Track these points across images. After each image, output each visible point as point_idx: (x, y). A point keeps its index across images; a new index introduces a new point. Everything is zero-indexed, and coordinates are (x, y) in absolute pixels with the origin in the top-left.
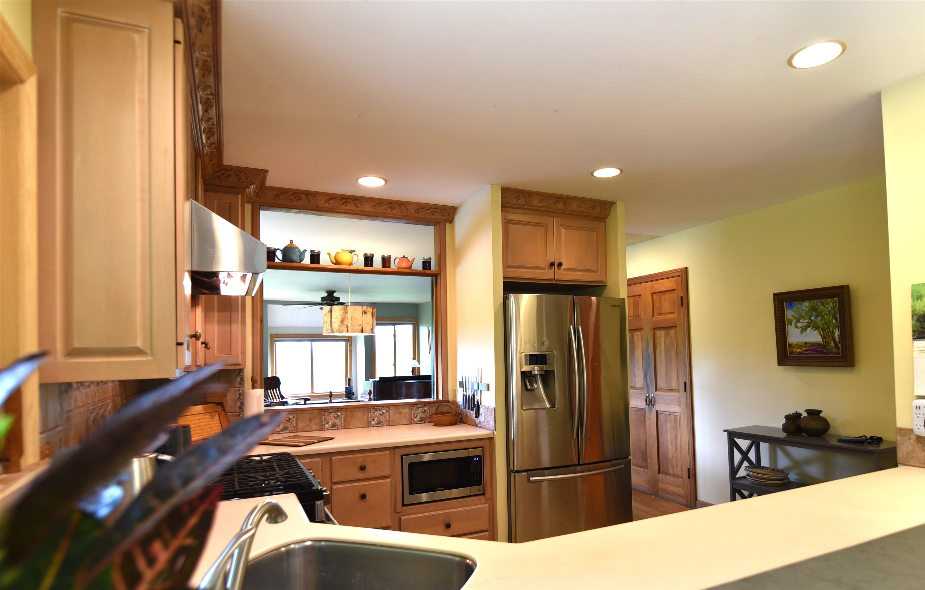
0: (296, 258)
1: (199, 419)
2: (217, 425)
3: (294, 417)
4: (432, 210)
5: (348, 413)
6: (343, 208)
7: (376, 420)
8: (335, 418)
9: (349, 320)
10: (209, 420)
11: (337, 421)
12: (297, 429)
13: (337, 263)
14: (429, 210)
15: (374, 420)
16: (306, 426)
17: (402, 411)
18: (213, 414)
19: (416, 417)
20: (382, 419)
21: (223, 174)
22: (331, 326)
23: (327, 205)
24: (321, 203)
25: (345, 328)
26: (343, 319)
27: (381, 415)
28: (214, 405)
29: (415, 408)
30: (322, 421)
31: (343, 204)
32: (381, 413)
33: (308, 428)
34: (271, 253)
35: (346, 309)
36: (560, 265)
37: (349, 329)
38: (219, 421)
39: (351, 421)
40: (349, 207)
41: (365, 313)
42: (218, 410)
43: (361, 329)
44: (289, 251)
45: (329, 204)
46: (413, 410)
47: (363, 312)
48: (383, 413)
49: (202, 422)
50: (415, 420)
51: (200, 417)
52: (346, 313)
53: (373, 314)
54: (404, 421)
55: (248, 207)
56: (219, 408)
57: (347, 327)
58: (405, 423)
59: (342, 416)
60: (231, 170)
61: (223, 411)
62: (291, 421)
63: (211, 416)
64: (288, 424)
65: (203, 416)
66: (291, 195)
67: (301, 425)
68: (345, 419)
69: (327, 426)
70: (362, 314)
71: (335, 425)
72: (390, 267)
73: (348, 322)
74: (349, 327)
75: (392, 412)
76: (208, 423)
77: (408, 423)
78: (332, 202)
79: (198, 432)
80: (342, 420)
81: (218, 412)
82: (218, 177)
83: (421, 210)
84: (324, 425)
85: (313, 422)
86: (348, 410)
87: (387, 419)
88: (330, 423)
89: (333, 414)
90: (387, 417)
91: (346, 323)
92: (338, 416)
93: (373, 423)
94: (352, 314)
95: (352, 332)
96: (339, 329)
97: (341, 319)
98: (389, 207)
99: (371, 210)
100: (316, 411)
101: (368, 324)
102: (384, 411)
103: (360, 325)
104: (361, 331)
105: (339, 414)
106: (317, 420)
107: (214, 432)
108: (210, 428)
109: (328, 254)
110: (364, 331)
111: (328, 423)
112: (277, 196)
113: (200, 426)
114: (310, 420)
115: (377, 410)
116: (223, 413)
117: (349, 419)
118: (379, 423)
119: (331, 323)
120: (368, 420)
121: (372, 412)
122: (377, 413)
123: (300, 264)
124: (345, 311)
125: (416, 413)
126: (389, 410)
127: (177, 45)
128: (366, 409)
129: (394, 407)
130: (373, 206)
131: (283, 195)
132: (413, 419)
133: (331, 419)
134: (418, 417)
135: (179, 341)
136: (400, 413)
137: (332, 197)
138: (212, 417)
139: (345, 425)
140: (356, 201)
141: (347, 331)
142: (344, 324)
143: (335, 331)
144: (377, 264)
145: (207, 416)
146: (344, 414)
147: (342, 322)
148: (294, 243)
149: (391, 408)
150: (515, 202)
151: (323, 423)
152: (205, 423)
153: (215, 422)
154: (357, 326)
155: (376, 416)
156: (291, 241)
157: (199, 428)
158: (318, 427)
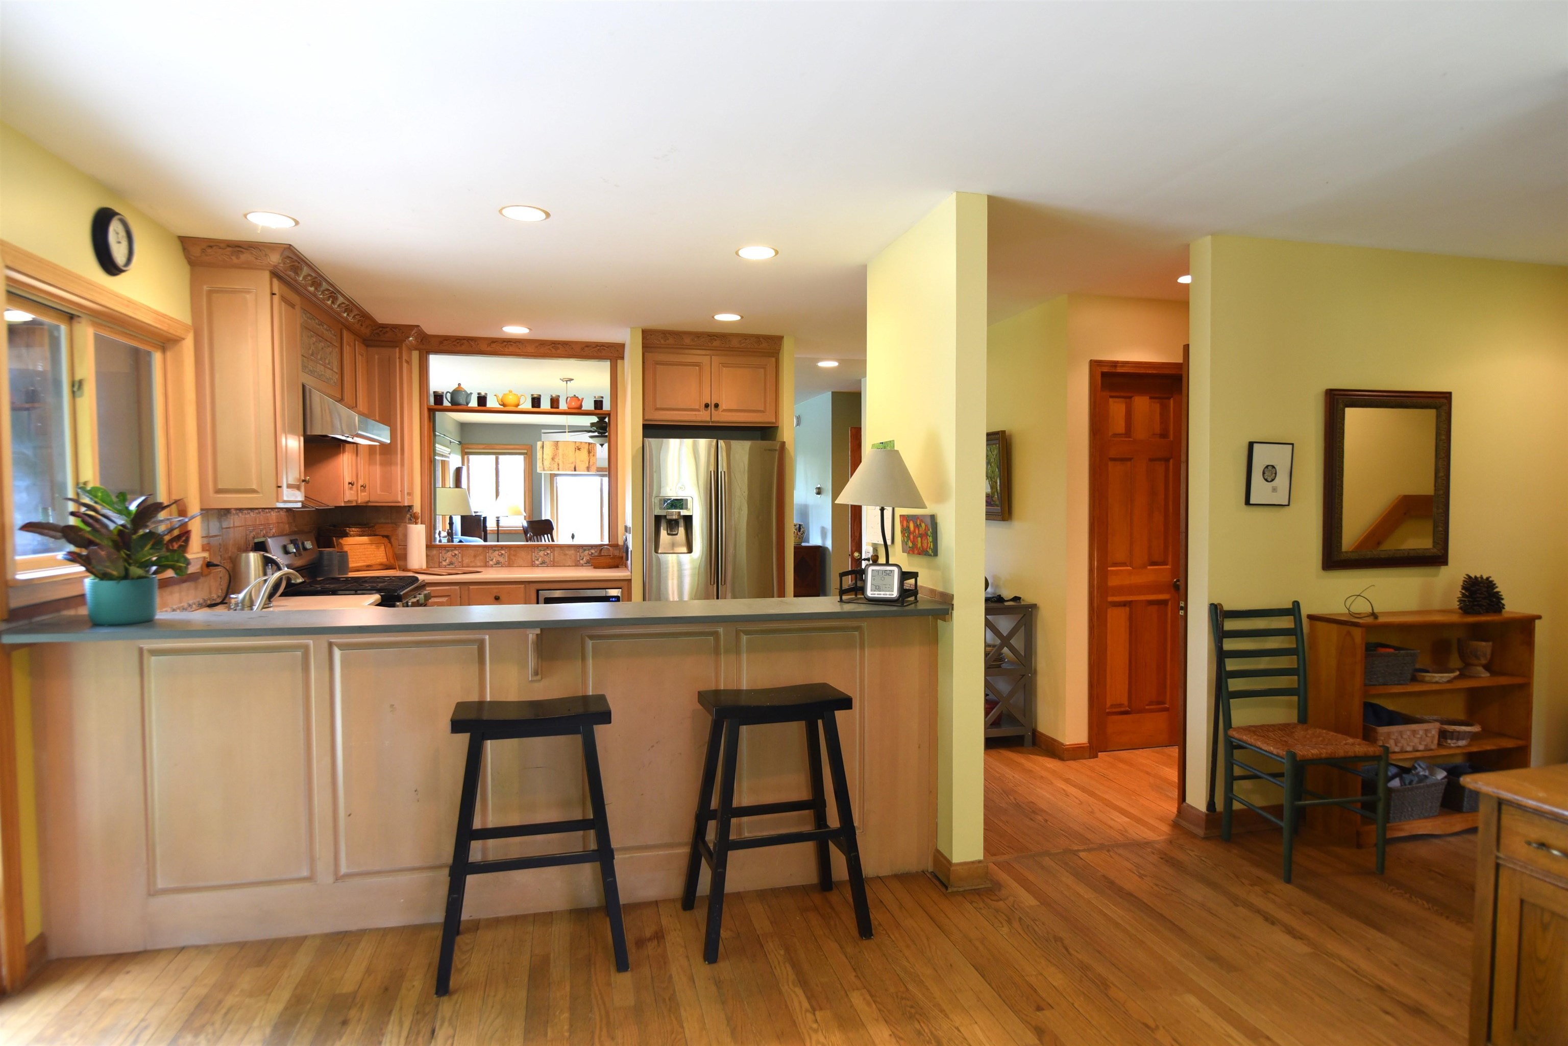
0: (462, 400)
1: (364, 548)
2: (382, 555)
3: (459, 553)
4: (599, 348)
5: (512, 552)
6: (506, 351)
7: (540, 560)
8: (499, 555)
9: (561, 457)
10: (375, 550)
11: (501, 559)
12: (463, 565)
13: (504, 405)
14: (596, 349)
15: (538, 560)
16: (471, 562)
17: (567, 552)
18: (379, 545)
19: (583, 559)
20: (547, 560)
21: (381, 331)
22: (543, 464)
23: (489, 349)
24: (484, 347)
25: (556, 466)
26: (554, 456)
27: (545, 555)
28: (381, 537)
29: (581, 550)
30: (486, 558)
31: (505, 347)
32: (546, 553)
33: (473, 564)
34: (439, 398)
35: (557, 445)
36: (717, 406)
37: (561, 467)
38: (384, 552)
39: (515, 560)
40: (511, 349)
41: (579, 449)
42: (384, 542)
43: (574, 467)
44: (455, 394)
45: (491, 348)
46: (579, 552)
47: (576, 448)
48: (548, 554)
49: (367, 551)
50: (581, 562)
51: (366, 547)
52: (557, 449)
53: (589, 450)
54: (569, 563)
55: (415, 355)
56: (385, 540)
57: (558, 464)
58: (571, 565)
59: (506, 554)
60: (387, 328)
61: (389, 544)
62: (456, 556)
63: (377, 546)
64: (454, 560)
65: (369, 546)
66: (453, 341)
67: (466, 561)
68: (509, 558)
69: (491, 563)
70: (575, 450)
71: (499, 563)
72: (558, 408)
73: (559, 459)
74: (560, 465)
75: (556, 553)
76: (373, 552)
77: (574, 565)
78: (494, 345)
79: (363, 559)
80: (506, 558)
81: (384, 543)
82: (378, 334)
83: (586, 349)
84: (488, 562)
85: (478, 558)
86: (512, 548)
87: (552, 560)
88: (494, 560)
89: (497, 552)
90: (552, 558)
91: (556, 460)
92: (502, 554)
93: (537, 562)
94: (563, 451)
95: (563, 470)
96: (550, 467)
97: (552, 457)
98: (553, 347)
99: (533, 351)
100: (481, 548)
101: (583, 461)
102: (549, 552)
103: (572, 463)
104: (574, 470)
105: (503, 552)
106: (481, 557)
107: (378, 560)
108: (374, 557)
109: (495, 395)
110: (577, 469)
111: (492, 560)
112: (441, 343)
113: (365, 555)
114: (475, 556)
115: (541, 550)
116: (389, 545)
117: (512, 557)
118: (543, 563)
119: (543, 461)
120: (532, 559)
121: (536, 552)
122: (541, 553)
123: (466, 406)
124: (556, 447)
125: (582, 555)
126: (554, 551)
127: (274, 296)
128: (530, 549)
129: (559, 548)
130: (537, 347)
131: (446, 341)
132: (579, 561)
133: (495, 557)
134: (584, 559)
135: (279, 485)
136: (566, 555)
137: (493, 341)
138: (378, 548)
139: (509, 563)
140: (517, 344)
141: (558, 469)
142: (555, 462)
143: (546, 469)
144: (545, 405)
145: (373, 547)
146: (508, 553)
147: (553, 459)
148: (462, 386)
149: (556, 548)
150: (662, 342)
151: (488, 560)
152: (370, 552)
153: (380, 552)
154: (569, 464)
155: (541, 556)
156: (459, 385)
157: (364, 556)
158: (482, 564)
